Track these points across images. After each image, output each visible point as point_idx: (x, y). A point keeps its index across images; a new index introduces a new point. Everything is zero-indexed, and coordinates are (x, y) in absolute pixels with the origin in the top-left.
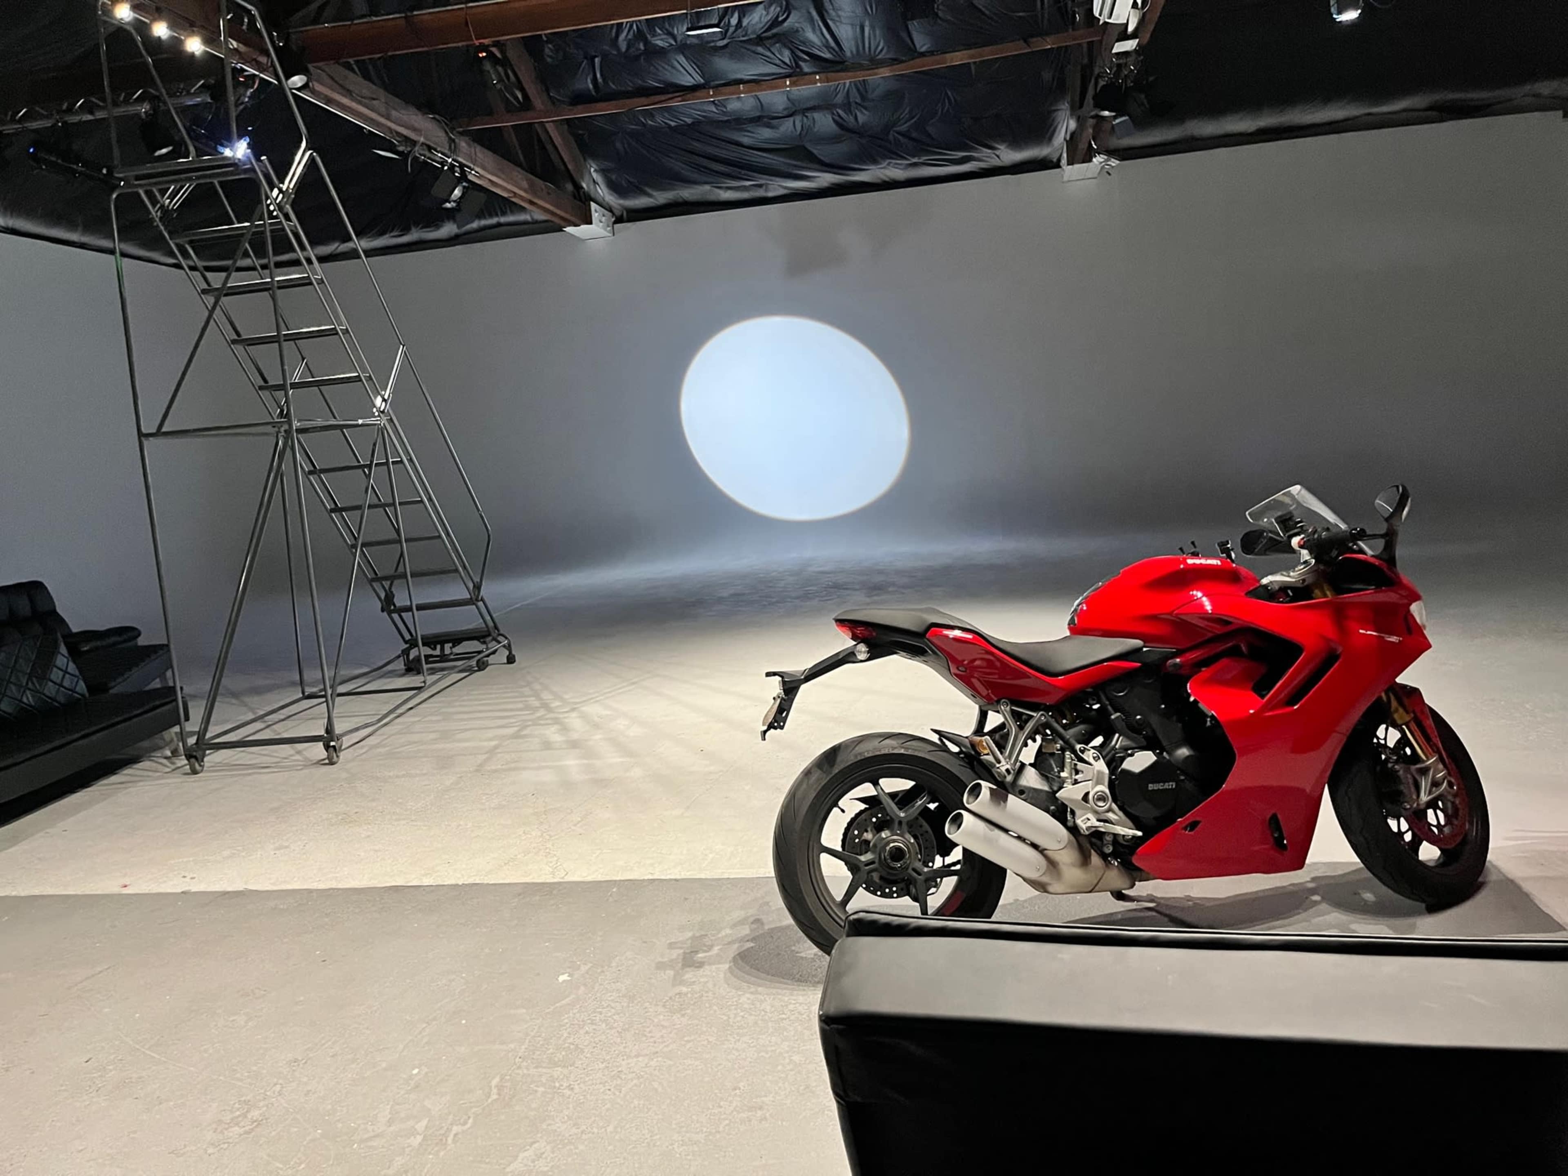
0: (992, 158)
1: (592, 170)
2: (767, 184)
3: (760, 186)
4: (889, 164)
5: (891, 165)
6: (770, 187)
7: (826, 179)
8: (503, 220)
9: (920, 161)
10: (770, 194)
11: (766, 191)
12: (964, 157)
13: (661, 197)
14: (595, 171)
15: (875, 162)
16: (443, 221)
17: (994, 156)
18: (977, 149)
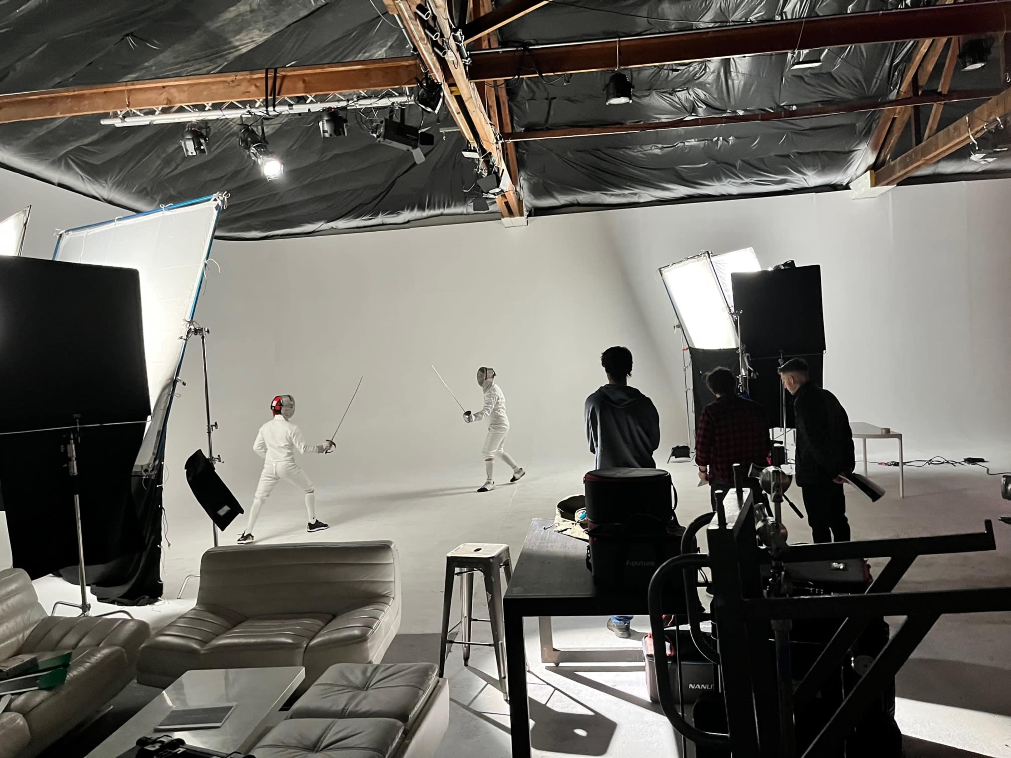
0: (801, 181)
1: (521, 178)
2: (639, 193)
3: (635, 194)
4: (728, 182)
5: (731, 183)
6: (642, 195)
7: (682, 191)
8: (447, 211)
9: (752, 181)
10: (642, 200)
11: (639, 197)
12: (782, 180)
13: (562, 200)
14: (524, 179)
15: (719, 179)
16: (403, 209)
17: (803, 180)
18: (792, 174)
